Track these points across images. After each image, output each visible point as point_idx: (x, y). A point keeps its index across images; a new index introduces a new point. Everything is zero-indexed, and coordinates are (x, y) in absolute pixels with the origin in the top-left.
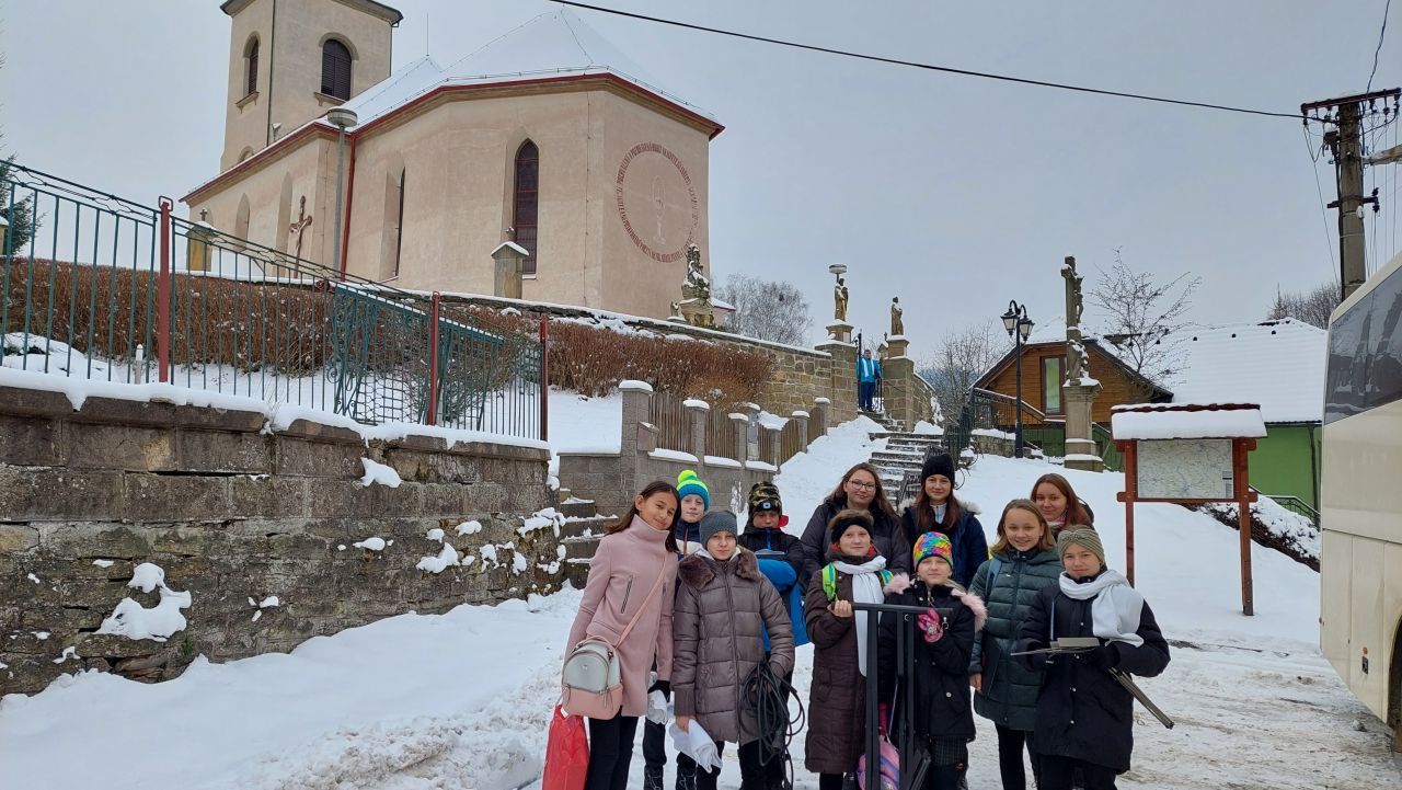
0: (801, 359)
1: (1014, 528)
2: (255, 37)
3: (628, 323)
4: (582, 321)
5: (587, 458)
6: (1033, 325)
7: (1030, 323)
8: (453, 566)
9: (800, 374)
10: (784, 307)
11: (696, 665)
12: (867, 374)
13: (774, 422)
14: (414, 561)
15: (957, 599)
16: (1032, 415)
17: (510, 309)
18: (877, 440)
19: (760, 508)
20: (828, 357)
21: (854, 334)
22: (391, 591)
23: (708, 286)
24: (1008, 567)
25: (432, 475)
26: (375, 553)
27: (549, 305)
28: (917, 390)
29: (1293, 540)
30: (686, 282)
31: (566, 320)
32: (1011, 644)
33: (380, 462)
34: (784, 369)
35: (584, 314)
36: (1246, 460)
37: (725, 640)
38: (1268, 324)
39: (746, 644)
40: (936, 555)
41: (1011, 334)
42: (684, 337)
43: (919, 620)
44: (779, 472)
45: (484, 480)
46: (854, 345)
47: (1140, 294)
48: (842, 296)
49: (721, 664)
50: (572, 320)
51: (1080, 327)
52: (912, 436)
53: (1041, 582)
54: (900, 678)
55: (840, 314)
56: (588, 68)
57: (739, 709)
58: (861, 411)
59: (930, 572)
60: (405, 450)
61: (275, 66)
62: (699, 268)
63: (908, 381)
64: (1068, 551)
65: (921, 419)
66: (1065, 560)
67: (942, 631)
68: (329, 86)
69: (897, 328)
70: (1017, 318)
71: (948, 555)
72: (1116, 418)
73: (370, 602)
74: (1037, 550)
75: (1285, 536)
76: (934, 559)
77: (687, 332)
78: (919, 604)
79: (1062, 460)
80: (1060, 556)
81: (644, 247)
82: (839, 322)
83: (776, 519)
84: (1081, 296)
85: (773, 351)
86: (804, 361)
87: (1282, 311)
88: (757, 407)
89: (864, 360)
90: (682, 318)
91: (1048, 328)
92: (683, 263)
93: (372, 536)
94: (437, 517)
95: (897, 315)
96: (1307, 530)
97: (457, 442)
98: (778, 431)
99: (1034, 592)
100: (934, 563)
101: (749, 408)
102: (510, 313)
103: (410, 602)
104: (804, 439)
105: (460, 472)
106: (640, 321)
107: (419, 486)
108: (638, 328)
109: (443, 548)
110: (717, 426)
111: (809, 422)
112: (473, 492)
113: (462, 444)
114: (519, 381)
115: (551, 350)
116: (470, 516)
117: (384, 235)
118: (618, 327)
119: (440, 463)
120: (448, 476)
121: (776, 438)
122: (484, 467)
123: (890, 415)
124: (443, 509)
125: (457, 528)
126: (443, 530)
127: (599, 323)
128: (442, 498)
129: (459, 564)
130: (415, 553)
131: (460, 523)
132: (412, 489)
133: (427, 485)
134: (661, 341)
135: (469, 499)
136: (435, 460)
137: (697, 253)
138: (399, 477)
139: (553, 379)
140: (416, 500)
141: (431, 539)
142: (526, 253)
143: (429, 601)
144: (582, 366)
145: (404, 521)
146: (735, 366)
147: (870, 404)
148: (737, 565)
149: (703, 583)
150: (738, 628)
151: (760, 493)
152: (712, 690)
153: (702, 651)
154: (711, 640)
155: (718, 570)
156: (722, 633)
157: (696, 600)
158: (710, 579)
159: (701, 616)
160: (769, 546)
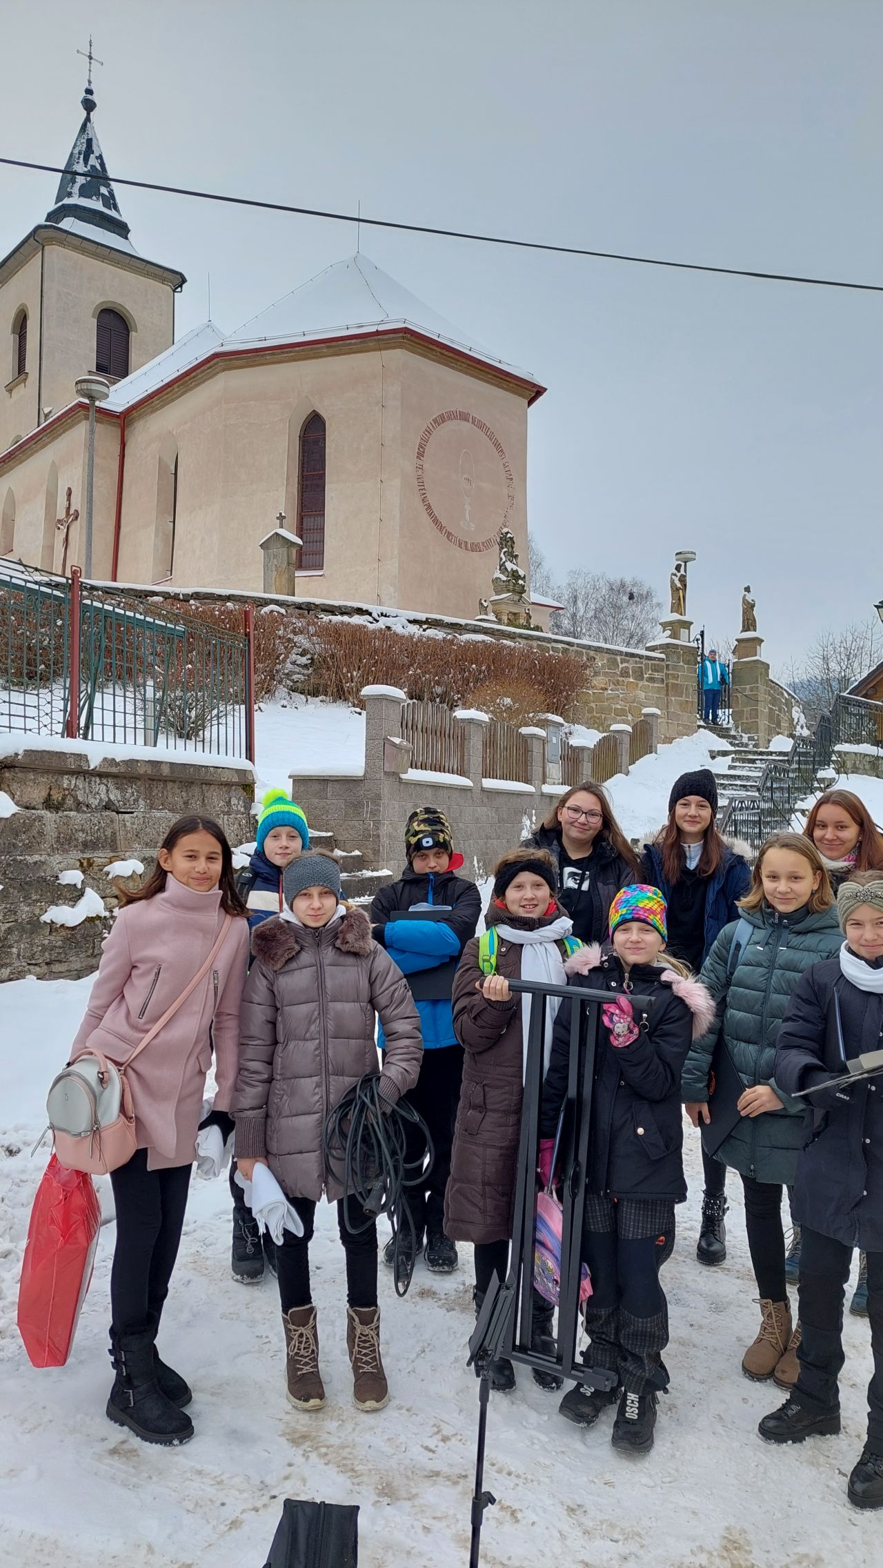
0: (628, 662)
1: (774, 877)
2: (23, 310)
3: (414, 622)
4: (357, 620)
5: (324, 781)
8: (98, 917)
9: (626, 680)
10: (634, 607)
11: (270, 1080)
12: (711, 680)
13: (585, 737)
14: (37, 912)
15: (668, 986)
17: (272, 607)
18: (719, 759)
19: (419, 846)
20: (661, 659)
21: (695, 632)
23: (524, 578)
24: (760, 934)
25: (70, 802)
27: (318, 601)
28: (774, 698)
30: (498, 574)
31: (337, 618)
32: (761, 1051)
34: (606, 674)
35: (360, 611)
37: (311, 1045)
40: (638, 920)
43: (605, 1012)
45: (151, 808)
46: (695, 645)
48: (680, 585)
49: (302, 1080)
50: (346, 618)
52: (761, 753)
53: (807, 959)
54: (570, 1101)
55: (678, 606)
56: (382, 322)
57: (326, 1148)
58: (702, 723)
59: (629, 945)
60: (25, 768)
61: (44, 341)
62: (512, 556)
63: (762, 688)
64: (854, 916)
65: (778, 733)
66: (849, 928)
67: (636, 1031)
68: (105, 363)
69: (749, 624)
71: (659, 920)
74: (806, 910)
76: (635, 925)
77: (485, 631)
78: (609, 988)
80: (841, 921)
81: (449, 535)
82: (676, 616)
83: (445, 861)
85: (592, 653)
86: (631, 665)
88: (559, 719)
89: (708, 664)
90: (492, 617)
92: (495, 554)
94: (76, 855)
95: (749, 607)
97: (105, 759)
98: (589, 749)
99: (798, 976)
100: (634, 933)
101: (547, 720)
102: (272, 611)
103: (29, 964)
104: (625, 758)
105: (112, 797)
106: (427, 619)
107: (47, 814)
108: (425, 627)
109: (82, 895)
110: (501, 741)
111: (633, 737)
112: (133, 824)
113: (112, 762)
114: (282, 691)
115: (320, 655)
116: (128, 854)
117: (157, 529)
118: (400, 627)
119: (81, 786)
120: (94, 802)
121: (586, 759)
122: (151, 791)
123: (740, 730)
124: (86, 846)
125: (106, 869)
126: (83, 872)
127: (377, 621)
128: (82, 830)
129: (107, 914)
130: (37, 901)
131: (111, 862)
132: (34, 820)
133: (60, 814)
134: (451, 642)
135: (128, 832)
136: (73, 782)
137: (511, 539)
138: (16, 804)
139: (321, 689)
140: (41, 833)
141: (64, 883)
142: (300, 542)
143: (60, 961)
144: (355, 673)
145: (21, 861)
146: (542, 671)
147: (715, 716)
148: (337, 933)
149: (283, 960)
150: (331, 1026)
151: (418, 825)
152: (290, 1119)
153: (278, 1061)
154: (291, 1045)
155: (308, 941)
156: (308, 1035)
157: (272, 985)
158: (294, 953)
159: (277, 1009)
160: (430, 898)
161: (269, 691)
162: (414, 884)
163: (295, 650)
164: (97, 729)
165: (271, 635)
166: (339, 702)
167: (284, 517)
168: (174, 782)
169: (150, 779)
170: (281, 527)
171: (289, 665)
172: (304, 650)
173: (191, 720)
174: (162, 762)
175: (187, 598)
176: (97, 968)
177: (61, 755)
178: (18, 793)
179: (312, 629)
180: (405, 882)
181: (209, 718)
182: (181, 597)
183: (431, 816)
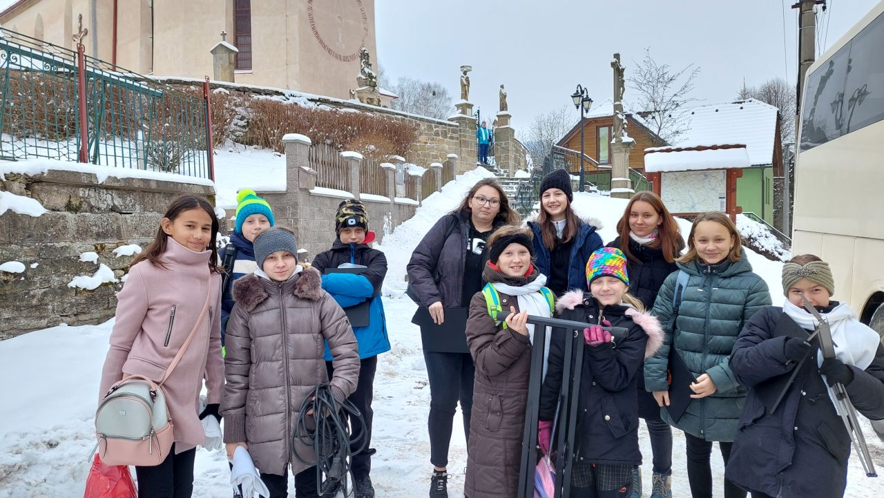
0: (438, 127)
1: (703, 241)
3: (312, 100)
4: (275, 98)
6: (592, 101)
7: (590, 100)
8: (111, 283)
9: (438, 138)
10: (436, 99)
11: (247, 388)
12: (484, 139)
13: (417, 171)
14: (65, 280)
15: (630, 318)
16: (591, 164)
17: (220, 89)
19: (345, 224)
20: (456, 126)
21: (475, 110)
22: (41, 307)
23: (375, 78)
25: (85, 206)
26: (15, 275)
27: (250, 86)
28: (517, 149)
29: (755, 240)
30: (360, 75)
31: (263, 97)
33: (21, 194)
34: (426, 134)
35: (277, 93)
36: (735, 184)
37: (276, 365)
38: (738, 103)
39: (299, 368)
41: (578, 107)
42: (353, 110)
44: (420, 205)
45: (145, 210)
46: (474, 118)
47: (661, 80)
48: (465, 83)
49: (270, 390)
50: (268, 97)
51: (623, 103)
52: (512, 179)
55: (465, 95)
57: (291, 437)
58: (480, 163)
59: (603, 292)
60: (49, 183)
62: (368, 65)
63: (511, 143)
65: (519, 168)
69: (503, 106)
70: (582, 98)
71: (622, 273)
72: (648, 157)
73: (14, 318)
75: (750, 238)
76: (605, 279)
78: (587, 320)
79: (609, 193)
81: (330, 51)
82: (464, 101)
83: (362, 235)
84: (624, 81)
85: (418, 122)
86: (440, 129)
87: (745, 95)
88: (402, 159)
89: (482, 129)
90: (357, 100)
91: (602, 108)
92: (358, 63)
93: (12, 260)
94: (91, 242)
95: (503, 97)
96: (764, 233)
97: (109, 177)
98: (419, 177)
101: (395, 160)
102: (220, 92)
103: (61, 316)
104: (439, 183)
105: (116, 203)
106: (320, 99)
107: (69, 215)
108: (318, 103)
109: (98, 268)
110: (370, 171)
111: (443, 170)
112: (132, 221)
113: (115, 179)
114: (229, 142)
115: (253, 120)
116: (129, 241)
117: (141, 42)
118: (303, 103)
119: (93, 196)
120: (103, 206)
121: (418, 183)
122: (144, 199)
123: (499, 166)
124: (98, 235)
125: (114, 251)
126: (98, 253)
127: (288, 99)
128: (96, 225)
129: (117, 281)
130: (65, 273)
131: (118, 246)
132: (59, 218)
133: (78, 214)
134: (335, 112)
135: (129, 226)
136: (87, 192)
137: (367, 54)
138: (44, 207)
139: (254, 141)
140: (65, 227)
141: (84, 261)
142: (236, 50)
143: (85, 313)
144: (276, 131)
145: (51, 246)
146: (390, 131)
147: (486, 160)
148: (295, 285)
149: (255, 304)
150: (291, 351)
151: (346, 210)
152: (262, 417)
153: (253, 376)
154: (262, 364)
155: (273, 291)
156: (274, 357)
157: (247, 322)
158: (262, 299)
159: (251, 340)
160: (352, 260)
161: (221, 142)
162: (342, 251)
163: (237, 116)
164: (103, 158)
165: (220, 106)
166: (266, 149)
167: (226, 34)
168: (160, 193)
169: (143, 191)
170: (224, 40)
171: (232, 126)
172: (242, 116)
173: (171, 159)
174: (150, 180)
175: (164, 82)
176: (114, 315)
177: (76, 174)
178: (46, 200)
179: (247, 104)
180: (334, 250)
181: (182, 157)
182: (159, 82)
183: (355, 205)
